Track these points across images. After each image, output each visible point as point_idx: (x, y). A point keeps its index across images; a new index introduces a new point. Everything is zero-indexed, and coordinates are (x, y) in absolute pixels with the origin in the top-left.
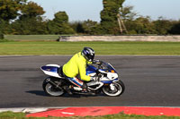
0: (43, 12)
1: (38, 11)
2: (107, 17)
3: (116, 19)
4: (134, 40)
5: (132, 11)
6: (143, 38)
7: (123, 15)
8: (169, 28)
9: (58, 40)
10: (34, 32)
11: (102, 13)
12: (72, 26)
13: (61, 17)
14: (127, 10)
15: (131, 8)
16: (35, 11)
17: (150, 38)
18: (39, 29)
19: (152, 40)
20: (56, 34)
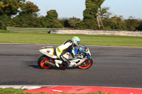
0: (38, 10)
1: (34, 9)
2: (88, 15)
3: (96, 17)
4: (109, 34)
5: (108, 11)
6: (116, 33)
7: (101, 14)
8: (137, 26)
9: (49, 32)
10: (30, 25)
11: (85, 12)
12: (61, 22)
13: (52, 14)
14: (104, 11)
15: (108, 8)
16: (31, 9)
17: (122, 33)
18: (34, 23)
19: (123, 35)
20: (48, 27)
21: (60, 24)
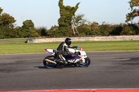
0: (15, 21)
1: (10, 20)
2: (63, 23)
3: (70, 24)
4: (84, 40)
5: (83, 18)
6: (91, 39)
7: (77, 22)
8: (111, 31)
9: (26, 42)
10: (8, 36)
11: (60, 20)
12: (37, 31)
13: (28, 25)
14: (79, 18)
15: (83, 16)
16: (8, 20)
17: (96, 39)
18: (11, 34)
19: (98, 40)
20: (25, 37)
21: (37, 34)
